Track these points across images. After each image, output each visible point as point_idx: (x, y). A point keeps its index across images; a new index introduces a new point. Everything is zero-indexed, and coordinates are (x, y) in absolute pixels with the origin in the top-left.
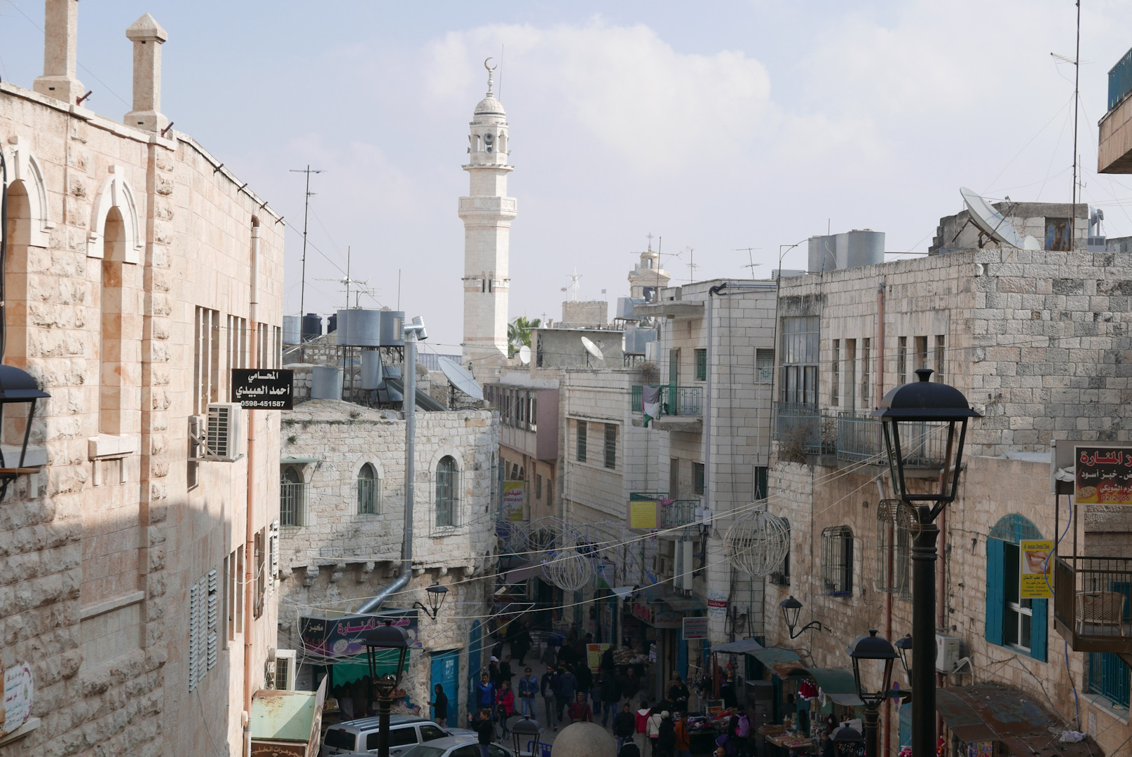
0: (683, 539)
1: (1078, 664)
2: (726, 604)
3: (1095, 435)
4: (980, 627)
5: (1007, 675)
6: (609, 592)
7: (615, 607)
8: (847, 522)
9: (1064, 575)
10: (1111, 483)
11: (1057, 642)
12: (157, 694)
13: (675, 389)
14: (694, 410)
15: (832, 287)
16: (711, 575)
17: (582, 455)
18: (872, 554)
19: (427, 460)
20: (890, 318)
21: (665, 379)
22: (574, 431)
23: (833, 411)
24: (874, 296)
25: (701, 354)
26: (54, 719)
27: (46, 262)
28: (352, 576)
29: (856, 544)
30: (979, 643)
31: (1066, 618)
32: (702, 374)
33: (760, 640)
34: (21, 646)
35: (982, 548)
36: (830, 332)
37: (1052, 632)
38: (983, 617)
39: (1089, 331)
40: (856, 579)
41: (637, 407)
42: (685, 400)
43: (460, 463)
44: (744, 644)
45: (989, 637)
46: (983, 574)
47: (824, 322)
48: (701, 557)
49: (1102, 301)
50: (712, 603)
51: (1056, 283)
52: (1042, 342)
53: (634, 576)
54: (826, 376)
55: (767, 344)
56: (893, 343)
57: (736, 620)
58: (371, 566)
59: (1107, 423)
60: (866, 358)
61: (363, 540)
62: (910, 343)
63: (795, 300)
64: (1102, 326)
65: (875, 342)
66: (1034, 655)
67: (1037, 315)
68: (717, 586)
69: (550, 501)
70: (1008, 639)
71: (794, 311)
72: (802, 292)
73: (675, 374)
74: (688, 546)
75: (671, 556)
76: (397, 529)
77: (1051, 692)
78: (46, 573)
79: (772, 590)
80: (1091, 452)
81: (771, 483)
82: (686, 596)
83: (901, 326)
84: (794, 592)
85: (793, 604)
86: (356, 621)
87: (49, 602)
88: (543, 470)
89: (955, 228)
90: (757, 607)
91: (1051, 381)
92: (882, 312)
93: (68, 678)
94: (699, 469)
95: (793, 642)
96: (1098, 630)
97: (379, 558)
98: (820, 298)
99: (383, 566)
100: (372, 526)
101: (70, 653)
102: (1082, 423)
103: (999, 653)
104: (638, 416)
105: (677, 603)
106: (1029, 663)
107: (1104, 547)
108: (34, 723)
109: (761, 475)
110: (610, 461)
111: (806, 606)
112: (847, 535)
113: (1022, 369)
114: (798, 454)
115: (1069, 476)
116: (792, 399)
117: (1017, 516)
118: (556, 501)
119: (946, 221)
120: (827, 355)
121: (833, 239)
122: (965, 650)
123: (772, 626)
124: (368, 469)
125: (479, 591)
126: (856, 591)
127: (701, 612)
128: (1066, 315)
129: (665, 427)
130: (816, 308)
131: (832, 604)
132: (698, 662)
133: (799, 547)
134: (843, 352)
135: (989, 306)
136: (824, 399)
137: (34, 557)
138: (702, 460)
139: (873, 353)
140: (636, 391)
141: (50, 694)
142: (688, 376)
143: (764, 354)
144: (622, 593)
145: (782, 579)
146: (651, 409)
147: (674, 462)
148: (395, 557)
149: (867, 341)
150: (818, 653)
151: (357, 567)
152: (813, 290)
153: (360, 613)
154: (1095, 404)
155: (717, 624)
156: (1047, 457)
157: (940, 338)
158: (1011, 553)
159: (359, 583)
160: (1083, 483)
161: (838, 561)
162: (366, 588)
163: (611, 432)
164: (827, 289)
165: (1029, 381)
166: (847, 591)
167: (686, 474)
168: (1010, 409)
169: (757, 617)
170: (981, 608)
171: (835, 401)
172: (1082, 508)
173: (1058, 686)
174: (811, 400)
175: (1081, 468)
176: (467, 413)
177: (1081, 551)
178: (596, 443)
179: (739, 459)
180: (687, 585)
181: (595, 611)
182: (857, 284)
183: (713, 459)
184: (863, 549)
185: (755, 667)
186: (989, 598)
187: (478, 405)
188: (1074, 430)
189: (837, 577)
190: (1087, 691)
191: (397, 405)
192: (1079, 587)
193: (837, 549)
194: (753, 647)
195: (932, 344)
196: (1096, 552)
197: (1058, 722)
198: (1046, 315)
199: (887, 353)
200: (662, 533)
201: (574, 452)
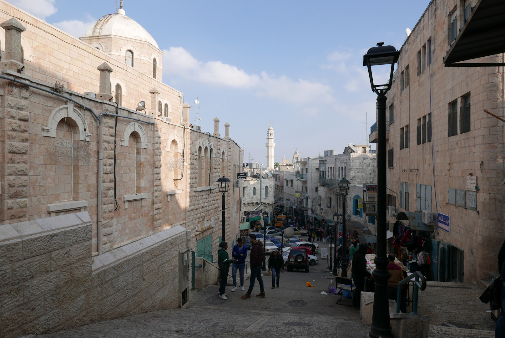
0: (304, 199)
1: (367, 218)
2: (311, 209)
3: (370, 182)
4: (352, 212)
5: (356, 220)
6: (292, 207)
7: (293, 209)
8: (331, 196)
9: (365, 204)
10: (372, 190)
11: (364, 215)
12: (229, 222)
13: (302, 175)
14: (306, 178)
15: (328, 159)
16: (309, 204)
17: (287, 185)
18: (335, 201)
19: (264, 186)
20: (337, 164)
21: (301, 173)
22: (286, 181)
23: (328, 178)
24: (335, 160)
25: (307, 169)
26: (217, 225)
27: (215, 159)
28: (252, 204)
29: (332, 199)
30: (352, 215)
31: (365, 211)
32: (307, 172)
33: (317, 215)
34: (213, 214)
35: (352, 200)
36: (328, 166)
37: (363, 213)
38: (352, 211)
39: (369, 166)
40: (332, 205)
41: (296, 178)
42: (304, 176)
43: (269, 187)
44: (314, 215)
45: (353, 214)
46: (352, 204)
47: (326, 164)
48: (307, 202)
49: (371, 161)
50: (309, 209)
51: (363, 158)
52: (362, 167)
53: (296, 205)
54: (327, 173)
55: (318, 168)
56: (338, 168)
57: (313, 212)
58: (255, 203)
59: (372, 180)
60: (333, 170)
61: (254, 199)
62: (340, 168)
63: (322, 161)
64: (371, 165)
65: (335, 167)
66: (360, 217)
67: (360, 163)
68: (310, 206)
69: (282, 193)
70: (356, 214)
71: (322, 162)
72: (323, 159)
73: (302, 172)
74: (305, 200)
75: (302, 201)
76: (259, 197)
77: (363, 222)
78: (216, 204)
79: (318, 207)
80: (369, 185)
81: (318, 190)
82: (304, 208)
83: (339, 165)
84: (322, 207)
85: (322, 209)
86: (253, 212)
87: (216, 208)
88: (281, 188)
89: (347, 149)
90: (316, 210)
91: (363, 174)
92: (336, 163)
93: (218, 219)
94: (306, 188)
95: (322, 215)
96: (370, 213)
97: (256, 202)
98: (326, 160)
99: (257, 203)
100: (255, 197)
101: (218, 216)
102: (368, 180)
103: (355, 216)
104: (297, 179)
105: (303, 209)
106: (360, 218)
107: (371, 200)
108: (214, 225)
109: (317, 188)
110: (292, 186)
111: (324, 209)
112: (331, 198)
113: (358, 172)
114: (323, 185)
115: (365, 189)
116: (321, 176)
117: (358, 195)
118: (283, 192)
119: (346, 148)
120: (327, 170)
121: (328, 151)
122: (350, 216)
123: (318, 213)
124: (254, 188)
125: (272, 207)
126: (332, 207)
127: (307, 210)
128: (365, 163)
129: (301, 181)
130: (325, 162)
131: (328, 209)
132: (307, 218)
133: (323, 200)
134: (330, 169)
135: (353, 162)
136: (327, 176)
137: (214, 201)
138: (307, 186)
139: (334, 169)
140: (296, 175)
141: (216, 221)
142: (305, 173)
143: (317, 169)
144: (294, 207)
145: (320, 205)
146: (299, 178)
147: (302, 186)
148: (259, 201)
149: (333, 167)
150: (326, 217)
151: (253, 203)
152: (325, 159)
153: (253, 210)
154: (370, 177)
155: (309, 212)
156: (362, 186)
157: (345, 167)
158: (357, 201)
159: (253, 206)
160: (367, 190)
161: (329, 202)
162: (254, 207)
163: (292, 181)
164: (327, 159)
165: (359, 174)
166: (330, 207)
167: (304, 188)
168: (356, 178)
169: (316, 211)
170: (352, 209)
171: (328, 177)
172: (367, 194)
173: (364, 221)
174: (325, 176)
175: (367, 188)
176: (270, 179)
177: (367, 200)
178: (289, 183)
179: (313, 186)
180: (305, 206)
181: (289, 210)
182: (332, 158)
183: (309, 186)
184: (333, 200)
185: (316, 219)
186: (353, 208)
187: (271, 178)
188: (366, 181)
189: (329, 205)
190: (369, 222)
191: (259, 178)
192: (367, 206)
193: (329, 200)
194: (315, 216)
195: (344, 168)
196: (370, 201)
197: (364, 227)
198: (362, 163)
199: (337, 169)
200: (301, 198)
201: (286, 185)
